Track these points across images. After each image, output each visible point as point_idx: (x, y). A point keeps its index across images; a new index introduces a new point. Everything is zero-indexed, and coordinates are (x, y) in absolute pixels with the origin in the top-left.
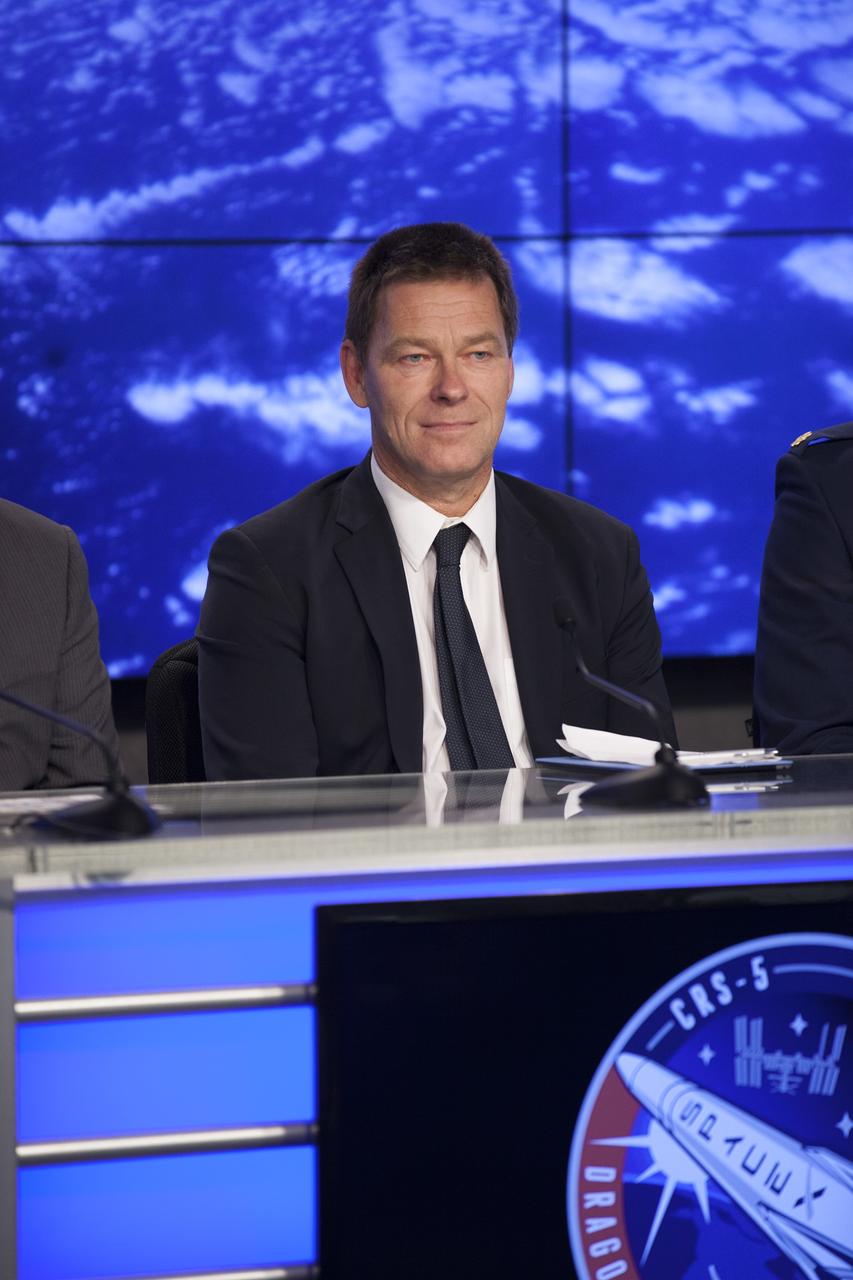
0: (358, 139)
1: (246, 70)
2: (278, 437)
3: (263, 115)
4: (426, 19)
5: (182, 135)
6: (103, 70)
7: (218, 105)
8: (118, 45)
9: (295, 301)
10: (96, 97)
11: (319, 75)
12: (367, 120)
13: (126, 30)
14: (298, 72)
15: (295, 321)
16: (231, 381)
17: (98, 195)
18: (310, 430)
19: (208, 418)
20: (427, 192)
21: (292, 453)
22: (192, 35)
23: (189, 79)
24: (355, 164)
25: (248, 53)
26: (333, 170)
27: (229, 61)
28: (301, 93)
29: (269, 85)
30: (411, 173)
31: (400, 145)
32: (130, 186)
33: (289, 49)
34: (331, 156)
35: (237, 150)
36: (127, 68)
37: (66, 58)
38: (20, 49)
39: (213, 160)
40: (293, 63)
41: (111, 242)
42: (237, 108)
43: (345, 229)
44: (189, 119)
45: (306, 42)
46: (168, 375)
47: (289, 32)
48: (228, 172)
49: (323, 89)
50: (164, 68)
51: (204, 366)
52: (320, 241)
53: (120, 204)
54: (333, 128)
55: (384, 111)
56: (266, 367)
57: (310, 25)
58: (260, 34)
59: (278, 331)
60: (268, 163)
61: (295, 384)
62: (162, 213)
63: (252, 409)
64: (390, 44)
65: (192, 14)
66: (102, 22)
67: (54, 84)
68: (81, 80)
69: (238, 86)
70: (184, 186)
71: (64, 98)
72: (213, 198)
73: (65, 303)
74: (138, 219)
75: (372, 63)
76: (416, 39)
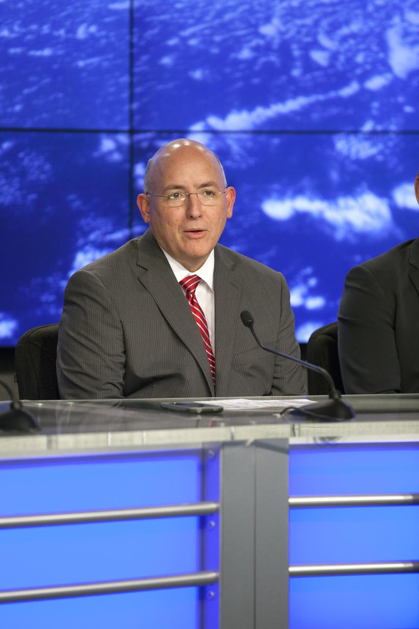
0: (376, 83)
1: (322, 48)
2: (333, 227)
3: (331, 71)
4: (411, 25)
5: (292, 80)
6: (256, 49)
7: (309, 66)
8: (262, 37)
9: (343, 162)
10: (251, 62)
11: (358, 51)
12: (380, 73)
13: (268, 30)
14: (349, 50)
15: (343, 171)
16: (311, 199)
17: (251, 108)
18: (349, 225)
19: (300, 217)
20: (408, 109)
21: (340, 235)
22: (298, 32)
23: (296, 53)
24: (373, 95)
25: (324, 41)
26: (362, 99)
27: (316, 45)
28: (350, 61)
29: (334, 56)
30: (401, 99)
31: (396, 86)
32: (266, 104)
33: (344, 39)
34: (363, 91)
35: (318, 88)
36: (267, 48)
37: (238, 43)
38: (218, 38)
39: (306, 92)
40: (346, 46)
41: (256, 132)
42: (318, 67)
43: (368, 126)
44: (296, 72)
45: (353, 36)
46: (281, 195)
47: (345, 31)
48: (313, 99)
49: (360, 58)
50: (285, 48)
51: (299, 192)
52: (356, 132)
53: (262, 114)
54: (363, 78)
55: (388, 69)
56: (328, 193)
57: (355, 27)
58: (331, 32)
59: (334, 176)
60: (332, 94)
61: (342, 201)
62: (282, 119)
63: (321, 213)
64: (393, 37)
65: (299, 22)
66: (256, 26)
67: (233, 55)
68: (245, 54)
69: (319, 57)
70: (292, 105)
71: (237, 62)
72: (305, 112)
73: (234, 161)
74: (270, 121)
75: (384, 46)
76: (406, 34)
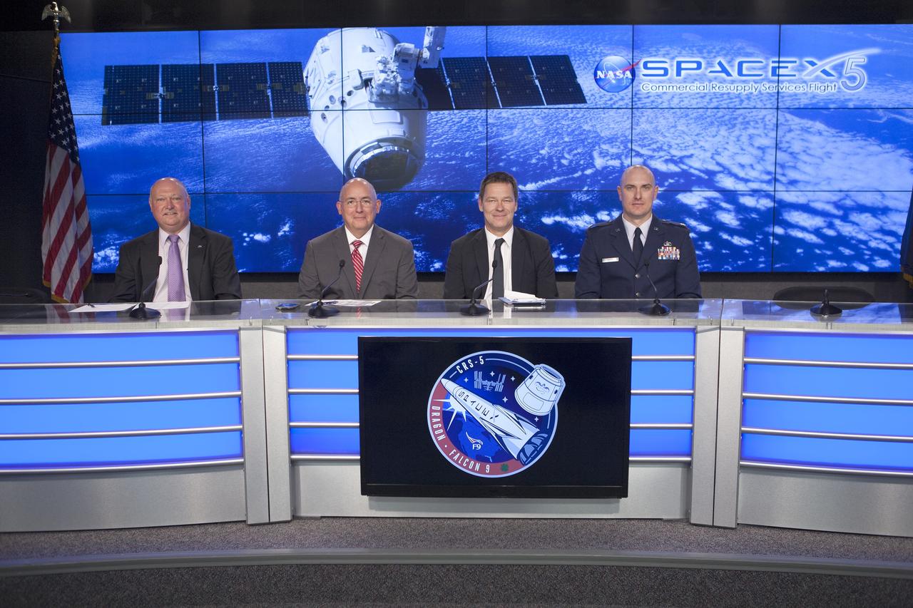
0: (588, 172)
1: (566, 159)
2: (571, 227)
3: (570, 167)
4: (603, 149)
5: (553, 171)
6: (537, 159)
7: (560, 165)
8: (541, 155)
9: (575, 202)
10: (536, 164)
11: (581, 160)
12: (590, 168)
13: (542, 152)
14: (577, 159)
15: (575, 206)
16: (561, 217)
17: (536, 182)
18: (578, 226)
19: (557, 223)
20: (602, 182)
21: (574, 231)
22: (556, 152)
23: (555, 161)
24: (588, 176)
25: (567, 156)
26: (584, 177)
27: (563, 157)
28: (577, 163)
29: (571, 162)
30: (599, 178)
31: (597, 173)
32: (543, 181)
33: (575, 155)
34: (583, 175)
35: (563, 174)
36: (543, 159)
37: (531, 157)
38: (522, 155)
39: (559, 176)
40: (576, 158)
41: (538, 191)
42: (565, 166)
43: (585, 189)
44: (555, 168)
45: (579, 154)
46: (549, 216)
47: (575, 152)
48: (562, 178)
49: (582, 162)
50: (550, 158)
51: (554, 215)
52: (580, 191)
53: (541, 184)
54: (583, 170)
55: (595, 167)
56: (569, 214)
57: (579, 151)
58: (569, 153)
59: (571, 208)
60: (570, 176)
61: (575, 218)
62: (549, 185)
63: (566, 222)
64: (595, 154)
65: (556, 149)
66: (538, 150)
67: (528, 162)
68: (534, 161)
69: (564, 162)
70: (553, 180)
71: (530, 164)
72: (559, 183)
73: (530, 202)
74: (544, 186)
75: (592, 158)
76: (601, 153)
